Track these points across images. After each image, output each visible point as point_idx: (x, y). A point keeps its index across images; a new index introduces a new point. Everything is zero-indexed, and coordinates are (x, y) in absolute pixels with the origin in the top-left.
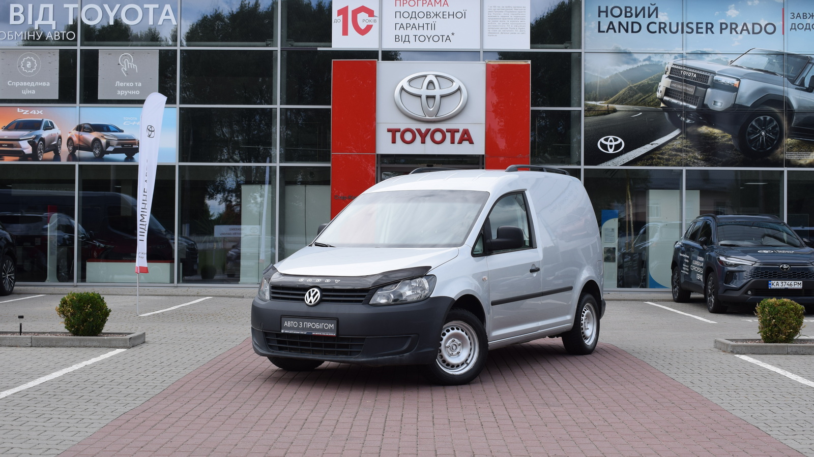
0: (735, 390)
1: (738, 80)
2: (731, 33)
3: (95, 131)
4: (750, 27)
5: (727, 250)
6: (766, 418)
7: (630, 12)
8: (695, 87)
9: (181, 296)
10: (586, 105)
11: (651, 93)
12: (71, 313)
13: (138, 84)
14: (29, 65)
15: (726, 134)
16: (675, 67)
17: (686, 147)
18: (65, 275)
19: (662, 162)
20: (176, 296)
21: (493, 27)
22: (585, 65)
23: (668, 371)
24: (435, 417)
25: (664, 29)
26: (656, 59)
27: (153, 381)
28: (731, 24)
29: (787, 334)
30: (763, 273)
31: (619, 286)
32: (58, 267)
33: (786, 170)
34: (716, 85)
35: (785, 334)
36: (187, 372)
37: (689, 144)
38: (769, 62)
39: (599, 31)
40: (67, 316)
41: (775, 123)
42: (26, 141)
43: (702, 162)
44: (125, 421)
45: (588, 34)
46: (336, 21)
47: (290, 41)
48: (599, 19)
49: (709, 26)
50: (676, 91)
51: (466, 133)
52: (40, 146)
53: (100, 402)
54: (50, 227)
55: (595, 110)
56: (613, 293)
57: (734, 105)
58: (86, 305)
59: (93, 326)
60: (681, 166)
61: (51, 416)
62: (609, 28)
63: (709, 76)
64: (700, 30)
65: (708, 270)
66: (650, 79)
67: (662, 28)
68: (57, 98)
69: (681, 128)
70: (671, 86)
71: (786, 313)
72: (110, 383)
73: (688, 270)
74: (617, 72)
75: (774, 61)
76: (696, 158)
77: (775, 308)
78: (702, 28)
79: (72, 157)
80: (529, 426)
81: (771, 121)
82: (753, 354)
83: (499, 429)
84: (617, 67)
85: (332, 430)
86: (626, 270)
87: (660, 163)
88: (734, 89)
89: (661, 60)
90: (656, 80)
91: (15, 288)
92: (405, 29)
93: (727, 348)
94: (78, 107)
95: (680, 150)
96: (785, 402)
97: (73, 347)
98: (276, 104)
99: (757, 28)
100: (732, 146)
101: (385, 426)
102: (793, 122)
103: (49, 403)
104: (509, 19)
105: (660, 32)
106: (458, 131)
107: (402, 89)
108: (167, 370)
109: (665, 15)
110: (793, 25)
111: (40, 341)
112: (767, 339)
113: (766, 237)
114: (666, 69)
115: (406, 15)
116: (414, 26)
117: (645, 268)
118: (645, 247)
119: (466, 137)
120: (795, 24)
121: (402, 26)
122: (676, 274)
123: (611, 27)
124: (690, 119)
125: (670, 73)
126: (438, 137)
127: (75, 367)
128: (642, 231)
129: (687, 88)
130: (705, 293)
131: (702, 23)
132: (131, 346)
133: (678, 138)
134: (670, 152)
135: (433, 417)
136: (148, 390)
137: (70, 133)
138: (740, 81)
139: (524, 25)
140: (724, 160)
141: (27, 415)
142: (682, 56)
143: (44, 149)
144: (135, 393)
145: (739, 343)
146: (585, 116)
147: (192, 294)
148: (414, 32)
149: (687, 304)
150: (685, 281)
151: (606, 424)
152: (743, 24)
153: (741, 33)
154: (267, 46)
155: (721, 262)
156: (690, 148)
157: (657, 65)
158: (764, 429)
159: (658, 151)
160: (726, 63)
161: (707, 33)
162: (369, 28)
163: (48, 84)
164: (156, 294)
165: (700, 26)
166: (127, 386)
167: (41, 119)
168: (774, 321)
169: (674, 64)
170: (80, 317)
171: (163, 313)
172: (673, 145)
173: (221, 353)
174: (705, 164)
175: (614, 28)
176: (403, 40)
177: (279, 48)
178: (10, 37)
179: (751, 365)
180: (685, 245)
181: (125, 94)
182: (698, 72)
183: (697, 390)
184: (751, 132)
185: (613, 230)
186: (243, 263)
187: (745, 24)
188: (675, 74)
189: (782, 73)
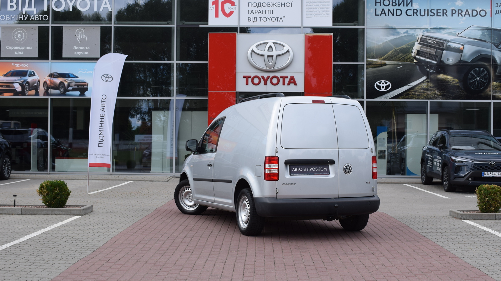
0: (464, 244)
1: (463, 45)
2: (458, 16)
3: (60, 77)
4: (470, 12)
5: (456, 153)
6: (484, 263)
7: (395, 3)
8: (435, 50)
9: (114, 180)
10: (367, 61)
11: (408, 54)
12: (46, 193)
13: (87, 48)
14: (19, 36)
15: (455, 79)
16: (423, 37)
17: (430, 87)
18: (42, 167)
19: (415, 97)
20: (111, 180)
21: (309, 12)
22: (367, 36)
23: (421, 231)
24: (276, 262)
25: (416, 13)
26: (411, 32)
27: (98, 238)
28: (459, 10)
29: (495, 207)
30: (479, 167)
31: (388, 174)
32: (38, 161)
33: (492, 101)
34: (449, 49)
35: (494, 207)
36: (120, 231)
37: (432, 85)
38: (482, 34)
39: (376, 15)
40: (44, 195)
41: (486, 72)
42: (18, 84)
43: (440, 97)
44: (81, 265)
45: (369, 16)
46: (211, 9)
47: (183, 21)
48: (376, 7)
49: (445, 11)
50: (424, 52)
51: (292, 79)
52: (27, 87)
53: (65, 251)
54: (33, 137)
55: (373, 64)
56: (384, 178)
57: (460, 61)
58: (55, 189)
59: (60, 202)
60: (427, 99)
61: (34, 262)
62: (382, 13)
63: (444, 43)
64: (439, 14)
65: (444, 165)
66: (407, 45)
67: (415, 12)
68: (37, 56)
69: (427, 75)
70: (420, 49)
71: (495, 194)
72: (71, 239)
73: (431, 164)
74: (387, 40)
75: (485, 33)
76: (436, 94)
77: (488, 191)
78: (440, 13)
79: (46, 93)
80: (335, 268)
81: (483, 71)
82: (474, 219)
83: (316, 271)
84: (387, 37)
85: (211, 271)
86: (392, 164)
87: (414, 97)
88: (460, 51)
89: (414, 33)
90: (411, 45)
91: (11, 175)
92: (254, 13)
93: (457, 216)
94: (50, 62)
95: (426, 89)
96: (496, 252)
97: (48, 214)
98: (174, 60)
99: (475, 13)
100: (458, 86)
101: (244, 268)
102: (497, 72)
103: (33, 252)
104: (319, 7)
105: (414, 15)
106: (287, 77)
107: (253, 51)
108: (107, 231)
109: (417, 5)
110: (498, 11)
111: (27, 211)
112: (483, 210)
113: (480, 144)
114: (417, 38)
115: (255, 5)
116: (260, 12)
117: (404, 162)
118: (404, 150)
119: (293, 81)
120: (498, 10)
121: (252, 12)
122: (424, 167)
123: (383, 12)
124: (432, 69)
125: (420, 41)
126: (275, 81)
127: (49, 228)
128: (402, 139)
129: (431, 51)
130: (442, 179)
131: (440, 10)
132: (84, 214)
133: (425, 82)
134: (420, 90)
135: (275, 262)
136: (94, 244)
137: (45, 78)
138: (464, 46)
139: (329, 11)
140: (454, 95)
141: (19, 261)
142: (427, 30)
143: (29, 88)
144: (87, 245)
145: (465, 213)
146: (367, 68)
147: (121, 179)
148: (260, 15)
149: (430, 186)
150: (429, 172)
151: (384, 267)
152: (466, 10)
153: (465, 16)
154: (168, 24)
155: (453, 160)
156: (432, 88)
157: (412, 36)
158: (484, 271)
159: (413, 90)
160: (455, 35)
161: (443, 16)
162: (231, 13)
163: (32, 48)
164: (99, 179)
165: (439, 11)
166: (82, 241)
167: (27, 70)
168: (487, 198)
169: (422, 35)
170: (52, 196)
171: (103, 192)
172: (422, 86)
173: (140, 219)
174: (442, 98)
175: (385, 13)
176: (253, 20)
177: (175, 26)
178: (8, 19)
179: (473, 227)
180: (429, 149)
181: (79, 54)
182: (438, 40)
183: (440, 244)
184: (471, 78)
185: (384, 139)
186: (153, 158)
187: (467, 10)
188: (423, 41)
189: (490, 41)
